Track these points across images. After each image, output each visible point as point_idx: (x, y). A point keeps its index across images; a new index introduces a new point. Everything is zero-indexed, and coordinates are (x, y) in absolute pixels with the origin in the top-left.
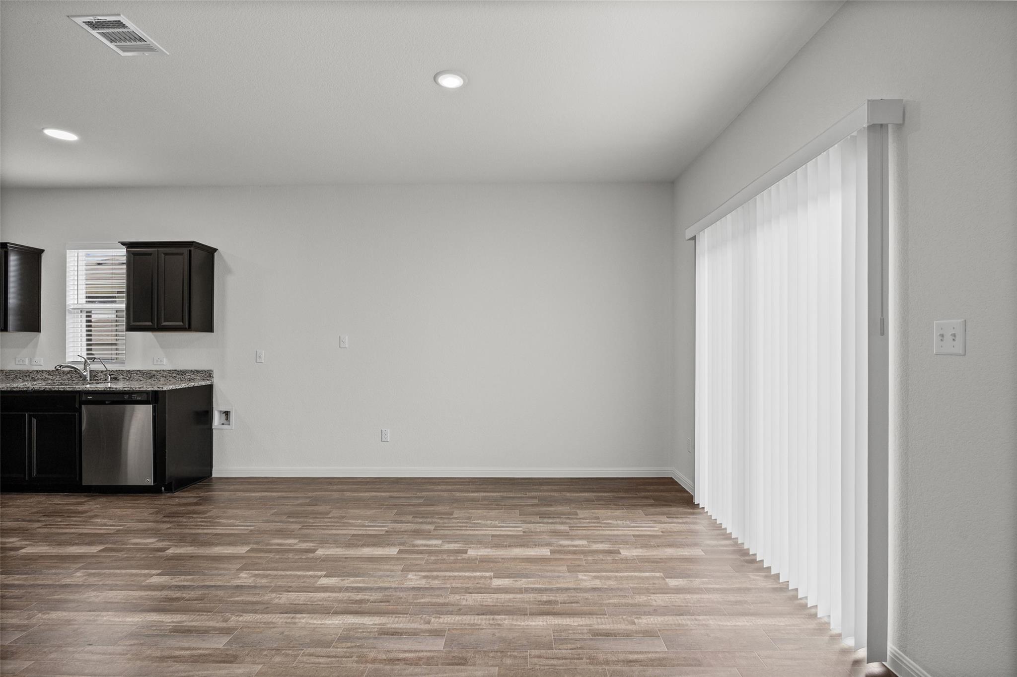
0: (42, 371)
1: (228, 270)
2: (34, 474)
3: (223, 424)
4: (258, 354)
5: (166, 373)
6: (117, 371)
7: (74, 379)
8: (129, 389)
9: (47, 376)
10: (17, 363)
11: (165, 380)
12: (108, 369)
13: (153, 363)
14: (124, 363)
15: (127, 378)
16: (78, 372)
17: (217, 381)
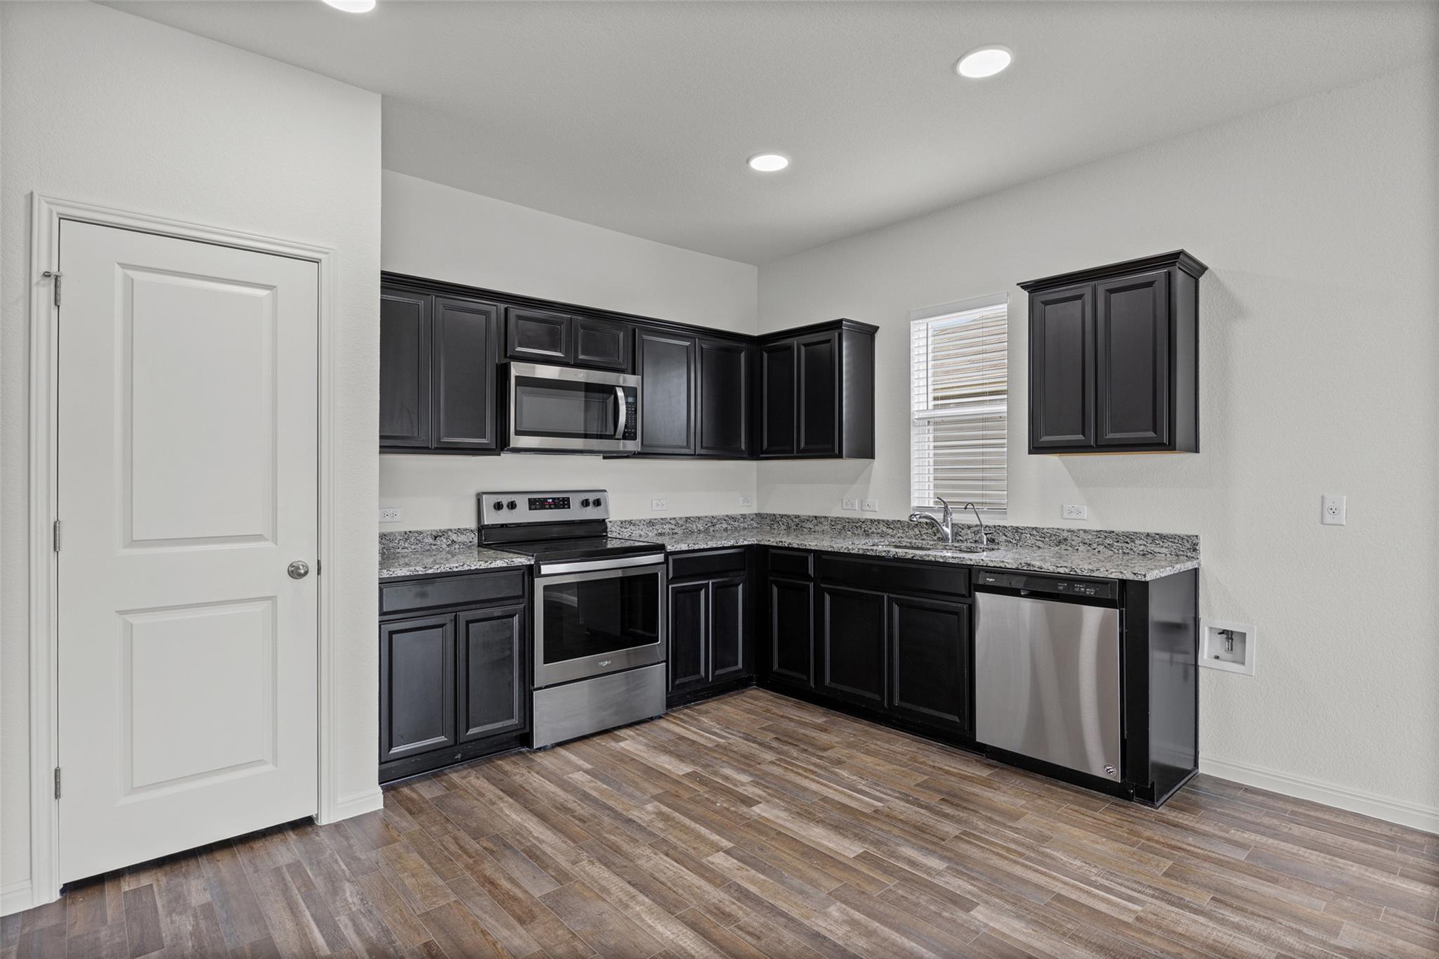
0: (879, 521)
2: (896, 699)
3: (1217, 657)
4: (1328, 504)
5: (1090, 537)
6: (995, 527)
7: (925, 537)
8: (1067, 571)
9: (885, 529)
10: (845, 507)
11: (1088, 551)
12: (983, 524)
13: (1062, 515)
14: (1005, 513)
15: (1014, 542)
16: (932, 524)
17: (1206, 561)
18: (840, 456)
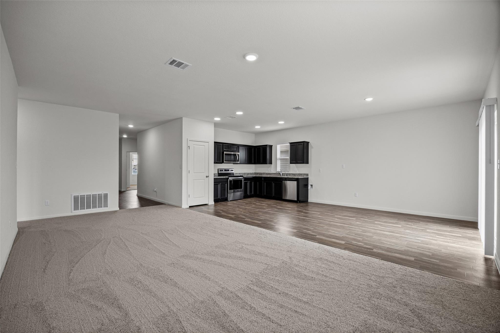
0: (273, 173)
1: (312, 147)
2: (274, 195)
3: (310, 188)
4: (320, 170)
5: (298, 174)
7: (279, 175)
12: (286, 173)
13: (295, 172)
14: (289, 172)
15: (289, 175)
16: (279, 173)
17: (309, 177)
18: (267, 164)
